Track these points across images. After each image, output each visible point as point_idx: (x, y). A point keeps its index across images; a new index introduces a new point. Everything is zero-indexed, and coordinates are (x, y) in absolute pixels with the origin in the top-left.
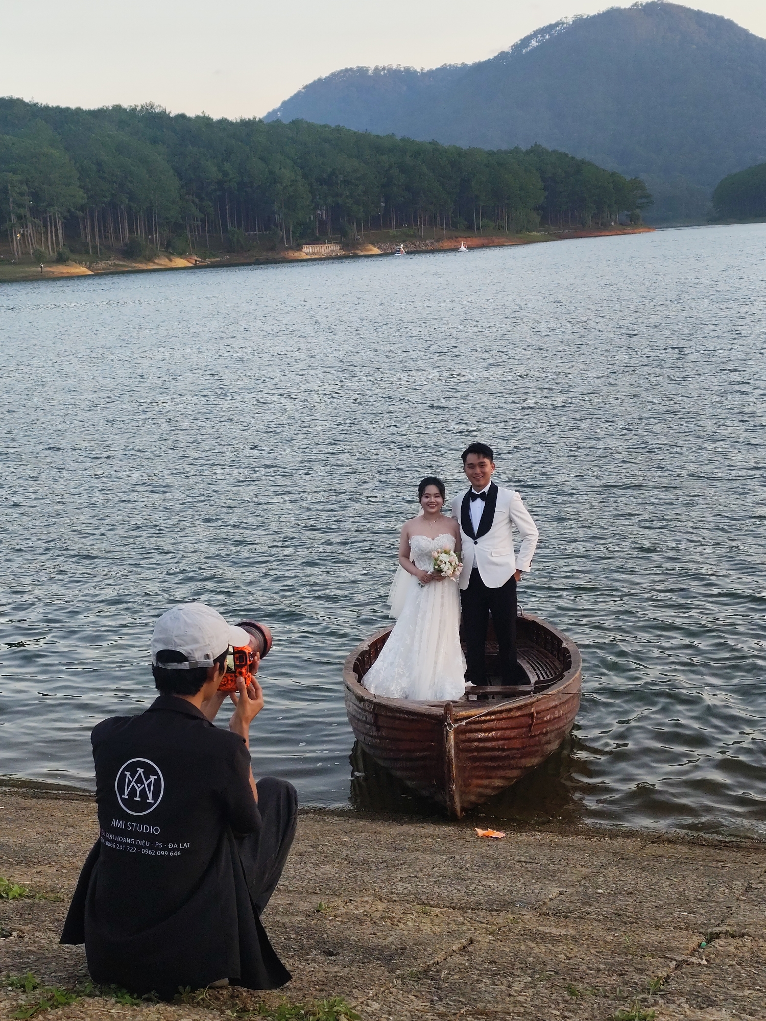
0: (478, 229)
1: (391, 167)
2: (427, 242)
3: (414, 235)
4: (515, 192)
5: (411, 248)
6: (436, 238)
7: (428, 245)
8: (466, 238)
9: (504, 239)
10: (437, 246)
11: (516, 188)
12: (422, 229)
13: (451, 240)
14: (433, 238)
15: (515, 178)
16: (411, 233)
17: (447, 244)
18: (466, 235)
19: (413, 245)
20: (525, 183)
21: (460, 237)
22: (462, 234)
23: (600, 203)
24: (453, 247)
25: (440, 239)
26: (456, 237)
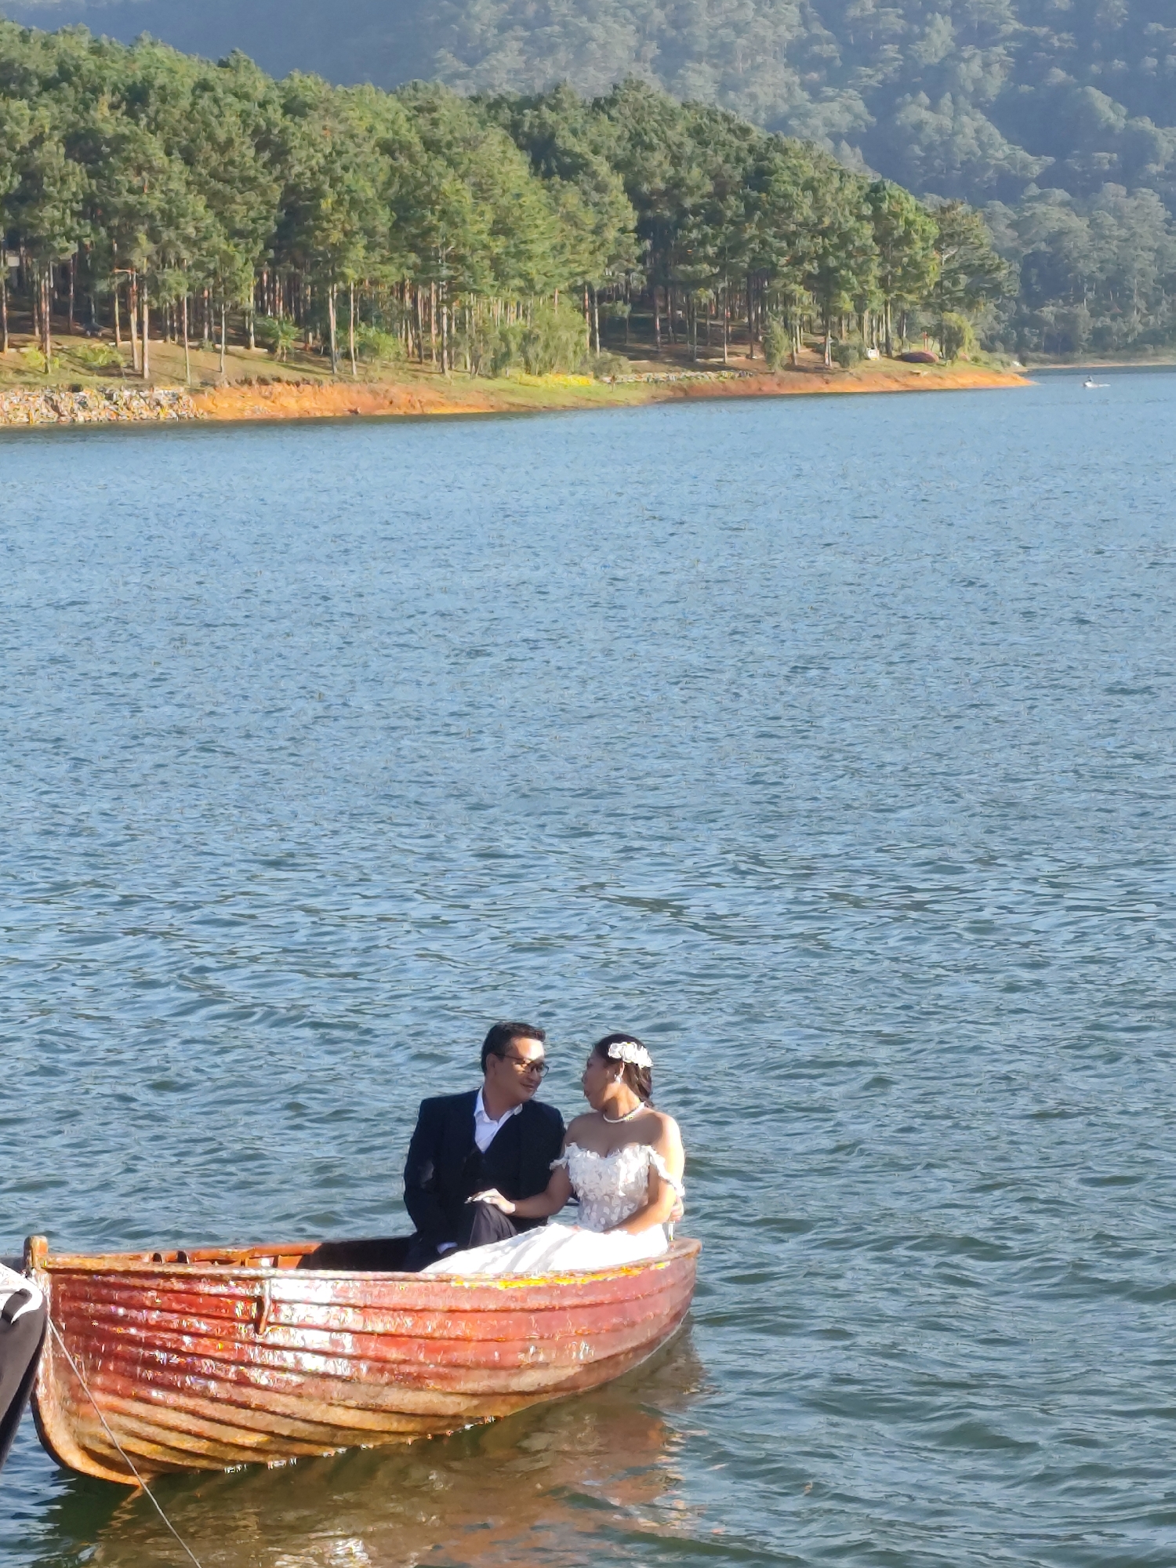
0: (347, 356)
1: (38, 141)
2: (161, 393)
3: (111, 370)
4: (471, 239)
5: (99, 411)
6: (193, 380)
7: (158, 404)
8: (298, 384)
9: (431, 395)
10: (192, 408)
11: (478, 225)
12: (146, 349)
13: (245, 388)
14: (181, 381)
15: (481, 192)
16: (102, 360)
17: (228, 404)
18: (297, 376)
19: (107, 403)
20: (517, 212)
21: (279, 380)
22: (286, 374)
23: (825, 284)
24: (247, 414)
25: (204, 384)
26: (263, 381)
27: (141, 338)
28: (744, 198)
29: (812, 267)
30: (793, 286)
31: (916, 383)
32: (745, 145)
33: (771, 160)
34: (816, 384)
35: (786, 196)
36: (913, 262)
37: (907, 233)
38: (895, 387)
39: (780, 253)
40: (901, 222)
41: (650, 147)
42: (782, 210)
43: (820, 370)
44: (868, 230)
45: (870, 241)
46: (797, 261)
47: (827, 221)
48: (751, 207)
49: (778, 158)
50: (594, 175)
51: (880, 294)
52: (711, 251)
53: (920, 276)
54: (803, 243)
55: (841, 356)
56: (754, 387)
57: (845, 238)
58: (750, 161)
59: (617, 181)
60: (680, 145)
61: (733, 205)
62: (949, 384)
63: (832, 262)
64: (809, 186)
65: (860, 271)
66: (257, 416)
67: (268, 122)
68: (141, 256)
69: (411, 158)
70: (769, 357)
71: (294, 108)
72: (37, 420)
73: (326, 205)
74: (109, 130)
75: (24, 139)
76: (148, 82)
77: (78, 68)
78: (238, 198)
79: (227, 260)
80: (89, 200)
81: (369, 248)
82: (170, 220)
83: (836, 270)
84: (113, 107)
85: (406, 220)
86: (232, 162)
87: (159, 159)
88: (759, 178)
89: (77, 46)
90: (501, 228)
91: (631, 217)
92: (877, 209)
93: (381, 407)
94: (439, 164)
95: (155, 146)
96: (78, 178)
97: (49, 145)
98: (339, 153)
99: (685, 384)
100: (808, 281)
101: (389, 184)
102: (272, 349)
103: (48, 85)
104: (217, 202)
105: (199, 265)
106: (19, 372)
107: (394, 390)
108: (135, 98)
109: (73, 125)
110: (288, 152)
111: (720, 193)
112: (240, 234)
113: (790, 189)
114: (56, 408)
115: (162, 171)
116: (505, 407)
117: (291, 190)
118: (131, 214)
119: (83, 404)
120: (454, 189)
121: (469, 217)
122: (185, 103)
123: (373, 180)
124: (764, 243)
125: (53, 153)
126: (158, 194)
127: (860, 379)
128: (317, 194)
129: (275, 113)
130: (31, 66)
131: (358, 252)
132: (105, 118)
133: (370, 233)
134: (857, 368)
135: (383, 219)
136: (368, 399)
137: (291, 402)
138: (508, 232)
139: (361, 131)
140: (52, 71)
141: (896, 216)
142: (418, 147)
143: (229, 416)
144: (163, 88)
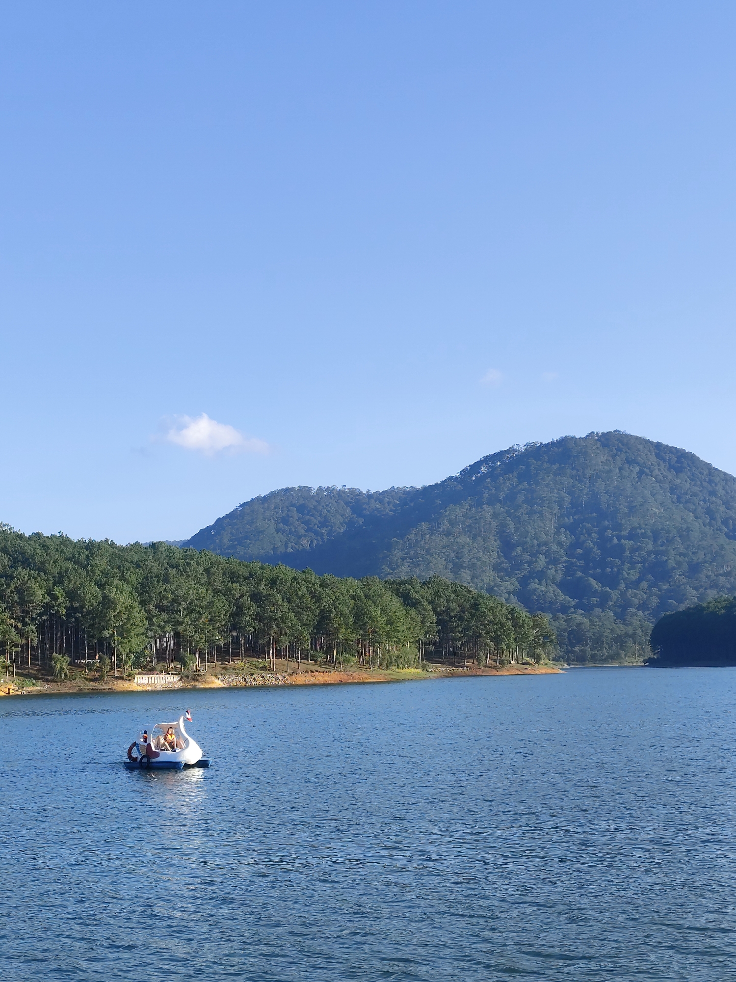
0: (339, 663)
2: (279, 675)
3: (264, 668)
4: (380, 626)
5: (260, 682)
6: (290, 671)
7: (279, 679)
8: (323, 672)
9: (366, 676)
10: (290, 680)
11: (381, 621)
12: (274, 662)
13: (306, 674)
14: (286, 672)
15: (383, 611)
16: (261, 665)
17: (301, 679)
18: (323, 670)
19: (262, 679)
20: (394, 617)
21: (317, 671)
22: (319, 669)
23: (497, 640)
24: (307, 682)
25: (293, 673)
26: (312, 672)
27: (273, 658)
28: (471, 613)
29: (493, 635)
30: (487, 640)
31: (526, 671)
32: (471, 596)
33: (479, 601)
34: (494, 672)
35: (484, 612)
36: (525, 633)
37: (523, 624)
38: (520, 673)
39: (483, 630)
40: (521, 621)
41: (440, 597)
42: (482, 616)
43: (495, 667)
44: (510, 623)
45: (511, 627)
46: (488, 633)
47: (497, 620)
48: (473, 616)
49: (481, 600)
50: (423, 605)
51: (514, 643)
52: (460, 629)
53: (527, 638)
54: (489, 627)
55: (502, 663)
56: (474, 673)
57: (503, 625)
58: (472, 601)
59: (430, 608)
60: (449, 596)
61: (467, 615)
62: (537, 672)
63: (499, 633)
64: (491, 609)
65: (508, 636)
66: (310, 683)
67: (315, 589)
68: (274, 633)
69: (361, 600)
70: (479, 663)
71: (323, 585)
72: (239, 685)
73: (333, 615)
74: (265, 592)
75: (238, 596)
76: (277, 577)
77: (255, 573)
78: (305, 613)
79: (301, 633)
80: (258, 614)
81: (346, 629)
82: (283, 622)
83: (500, 635)
84: (266, 585)
85: (358, 620)
86: (303, 602)
87: (280, 601)
88: (475, 606)
89: (256, 566)
90: (389, 622)
91: (435, 619)
92: (513, 616)
93: (350, 679)
94: (370, 602)
95: (279, 598)
96: (254, 608)
97: (245, 598)
98: (337, 599)
99: (452, 671)
100: (492, 639)
101: (353, 608)
102: (316, 661)
103: (246, 578)
104: (297, 614)
105: (293, 635)
106: (234, 669)
107: (354, 674)
108: (273, 582)
109: (253, 591)
110: (322, 599)
111: (463, 611)
112: (305, 625)
113: (485, 610)
114: (245, 680)
115: (280, 605)
116: (390, 679)
117: (321, 611)
118: (271, 618)
119: (254, 679)
120: (375, 611)
121: (379, 619)
122: (288, 584)
123: (348, 608)
124: (477, 627)
125: (246, 600)
126: (279, 613)
127: (508, 670)
128: (330, 612)
129: (317, 587)
130: (241, 573)
131: (343, 630)
132: (263, 588)
133: (347, 625)
134: (508, 667)
135: (352, 619)
136: (345, 677)
137: (320, 678)
138: (391, 624)
139: (345, 593)
140: (247, 575)
141: (519, 618)
142: (363, 597)
143: (301, 683)
144: (282, 579)
